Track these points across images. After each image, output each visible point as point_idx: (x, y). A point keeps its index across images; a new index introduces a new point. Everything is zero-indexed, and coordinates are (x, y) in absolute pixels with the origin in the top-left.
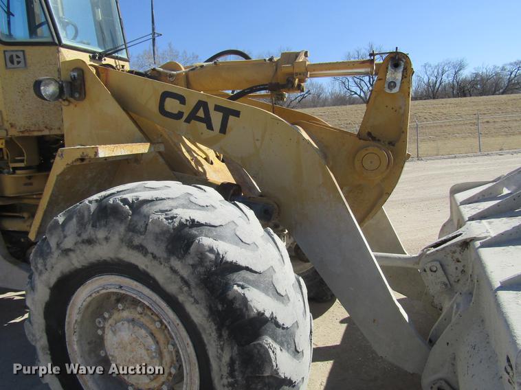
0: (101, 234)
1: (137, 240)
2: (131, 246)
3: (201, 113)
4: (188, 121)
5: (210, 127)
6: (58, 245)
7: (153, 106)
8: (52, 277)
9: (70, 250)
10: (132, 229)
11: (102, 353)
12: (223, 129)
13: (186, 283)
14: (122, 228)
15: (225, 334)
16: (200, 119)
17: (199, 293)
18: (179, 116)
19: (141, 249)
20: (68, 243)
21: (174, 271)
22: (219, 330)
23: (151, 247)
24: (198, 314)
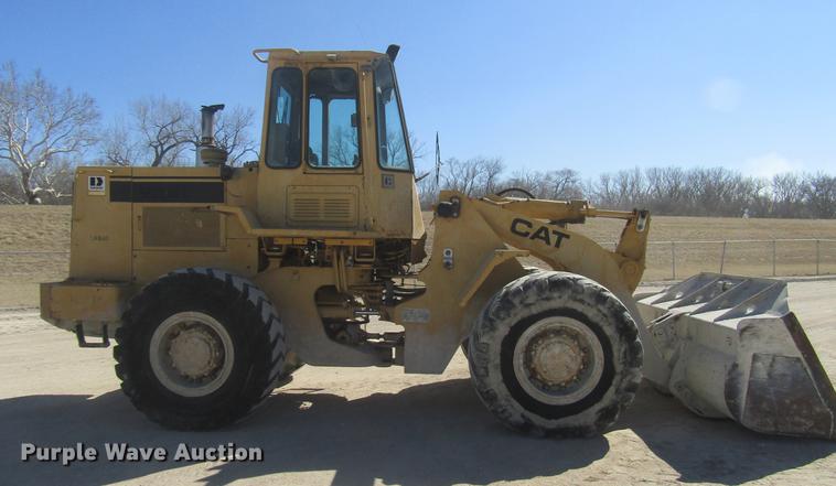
0: (556, 295)
1: (579, 297)
2: (575, 300)
3: (543, 234)
4: (532, 238)
5: (548, 243)
6: (521, 303)
7: (507, 226)
8: (514, 321)
9: (530, 304)
10: (575, 291)
11: (533, 366)
12: (558, 245)
13: (605, 315)
14: (570, 292)
15: (623, 338)
16: (542, 238)
17: (611, 320)
18: (526, 234)
19: (582, 301)
20: (530, 301)
21: (599, 311)
22: (620, 337)
23: (587, 300)
24: (609, 331)
